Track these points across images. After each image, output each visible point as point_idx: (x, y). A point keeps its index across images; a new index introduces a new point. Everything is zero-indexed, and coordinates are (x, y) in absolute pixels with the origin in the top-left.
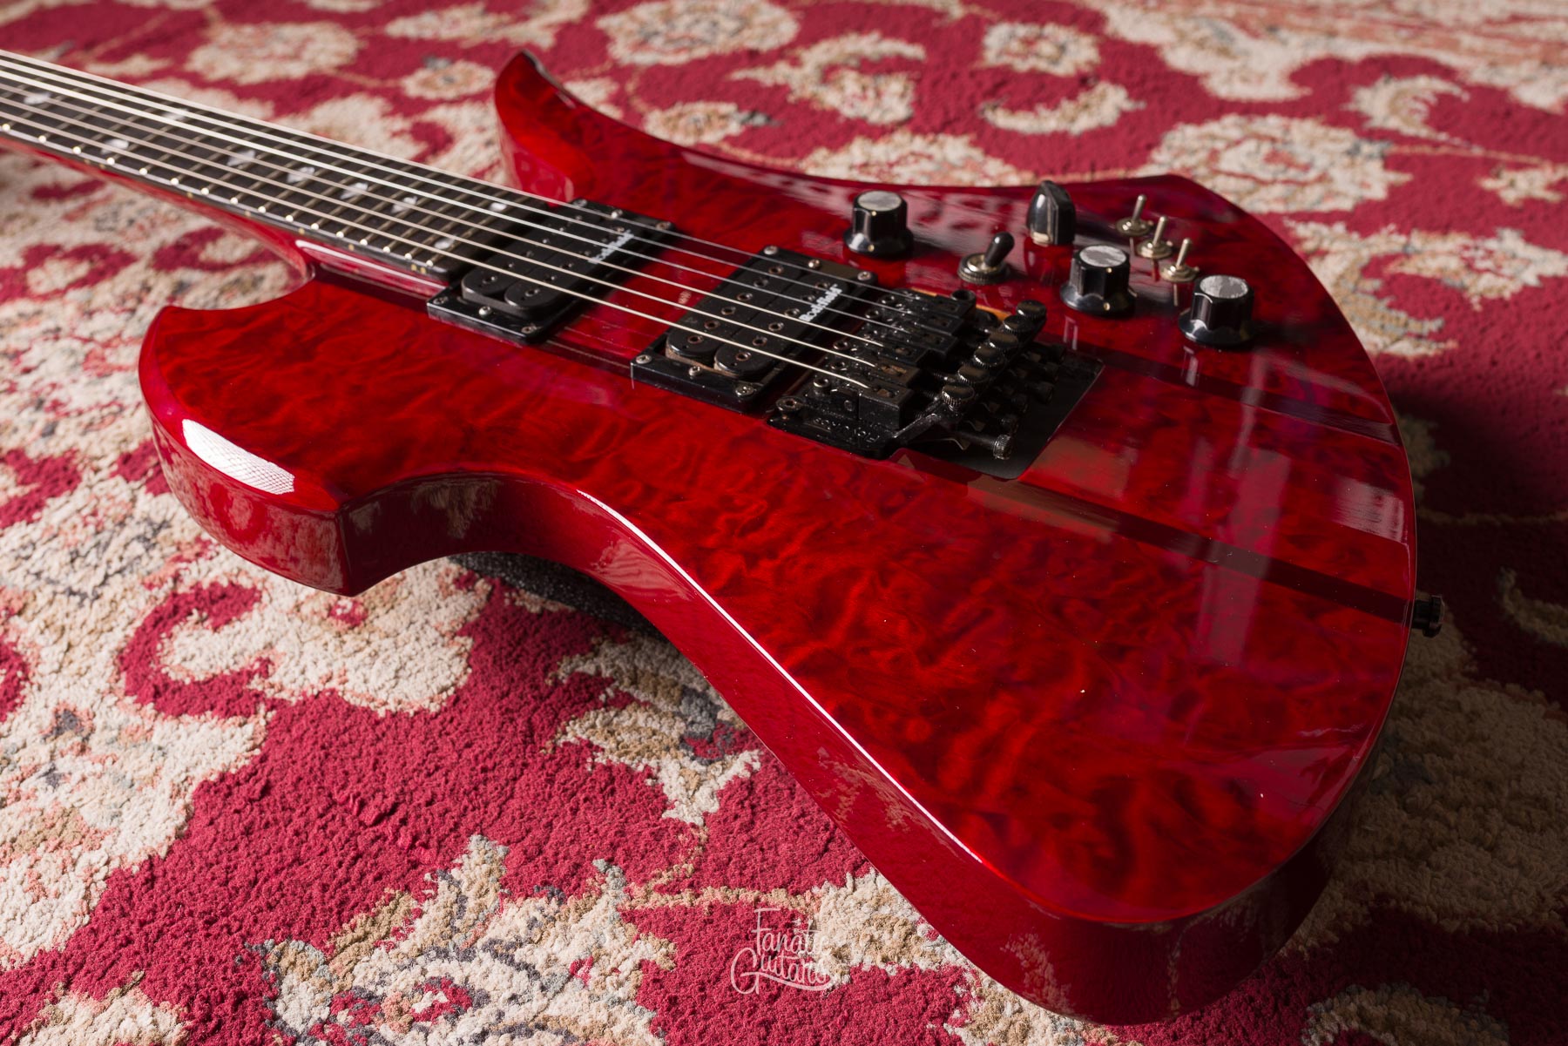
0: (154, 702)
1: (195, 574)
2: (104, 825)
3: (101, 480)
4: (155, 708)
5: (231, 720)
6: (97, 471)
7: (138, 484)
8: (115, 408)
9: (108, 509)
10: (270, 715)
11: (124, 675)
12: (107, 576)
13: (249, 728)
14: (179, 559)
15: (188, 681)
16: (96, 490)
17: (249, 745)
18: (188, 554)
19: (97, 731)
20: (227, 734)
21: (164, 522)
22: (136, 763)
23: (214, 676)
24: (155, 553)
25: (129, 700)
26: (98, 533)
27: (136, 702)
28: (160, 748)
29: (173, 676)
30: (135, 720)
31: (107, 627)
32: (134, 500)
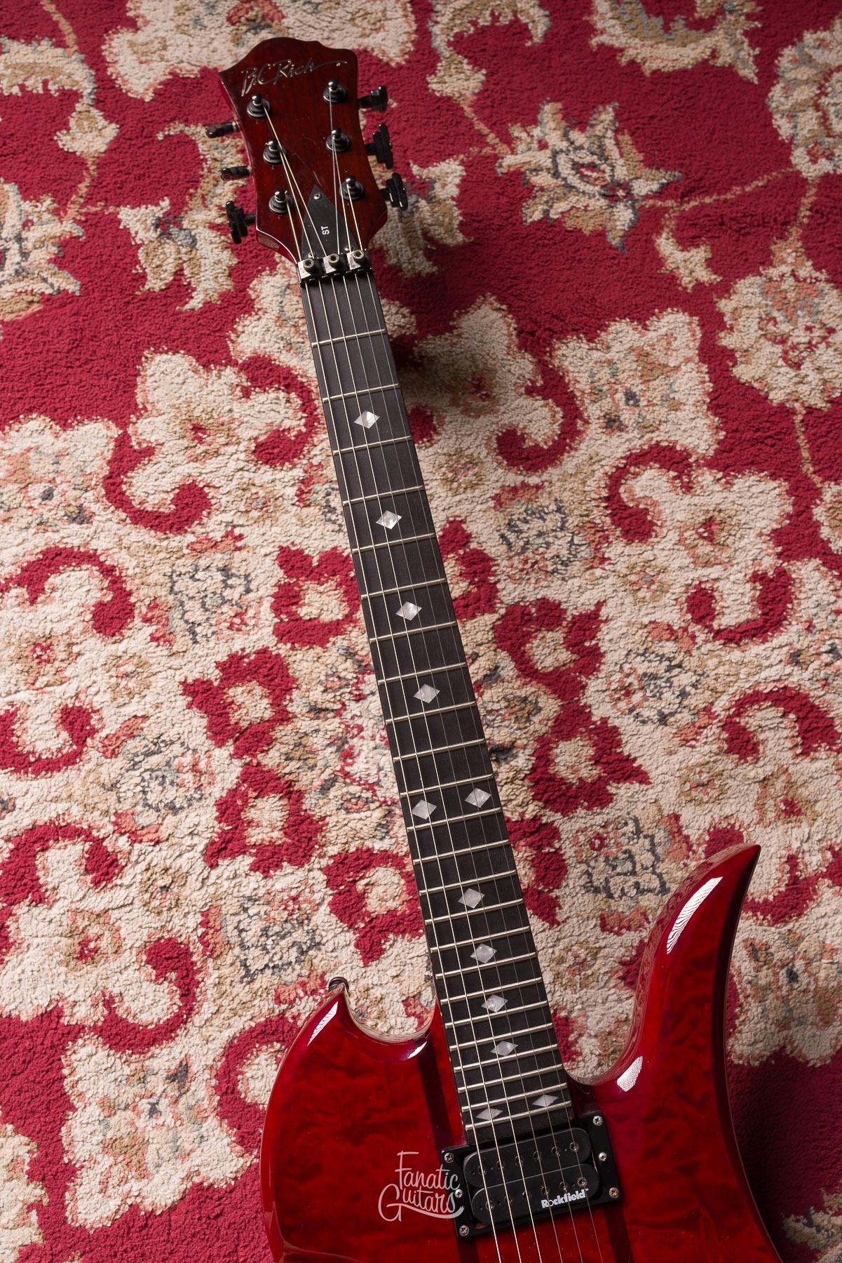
0: (222, 1096)
1: (301, 1007)
2: (151, 1168)
3: (320, 869)
4: (219, 1101)
5: (239, 1148)
6: (320, 856)
7: (331, 892)
8: (369, 794)
9: (305, 901)
10: (256, 1161)
11: (224, 1059)
12: (267, 966)
13: (242, 1161)
14: (303, 985)
15: (243, 1096)
16: (311, 874)
17: (232, 1176)
18: (312, 985)
19: (188, 1094)
20: (230, 1158)
21: (319, 943)
22: (187, 1136)
23: (256, 1104)
24: (297, 967)
25: (214, 1082)
26: (286, 921)
27: (215, 1087)
28: (202, 1137)
29: (240, 1087)
30: (206, 1103)
31: (240, 1012)
32: (319, 904)
